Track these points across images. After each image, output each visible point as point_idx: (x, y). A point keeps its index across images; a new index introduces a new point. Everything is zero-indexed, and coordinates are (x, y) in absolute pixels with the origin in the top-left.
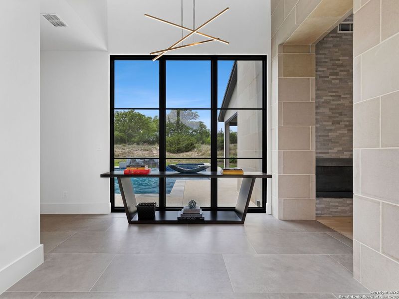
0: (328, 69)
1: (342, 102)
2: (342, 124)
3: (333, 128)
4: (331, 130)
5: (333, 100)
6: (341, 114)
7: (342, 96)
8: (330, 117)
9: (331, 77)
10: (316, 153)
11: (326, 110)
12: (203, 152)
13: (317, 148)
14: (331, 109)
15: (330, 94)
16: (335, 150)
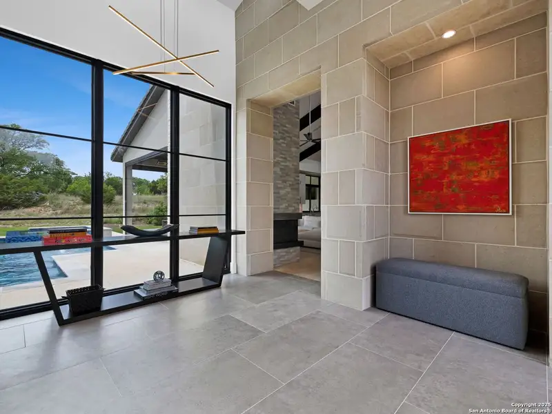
0: (280, 132)
1: (288, 164)
2: (288, 183)
3: (282, 186)
4: (281, 188)
5: (282, 162)
6: (287, 175)
7: (288, 159)
8: (281, 177)
9: (281, 141)
10: (274, 208)
11: (278, 170)
12: (65, 207)
13: (274, 205)
14: (281, 169)
15: (281, 156)
16: (284, 206)
